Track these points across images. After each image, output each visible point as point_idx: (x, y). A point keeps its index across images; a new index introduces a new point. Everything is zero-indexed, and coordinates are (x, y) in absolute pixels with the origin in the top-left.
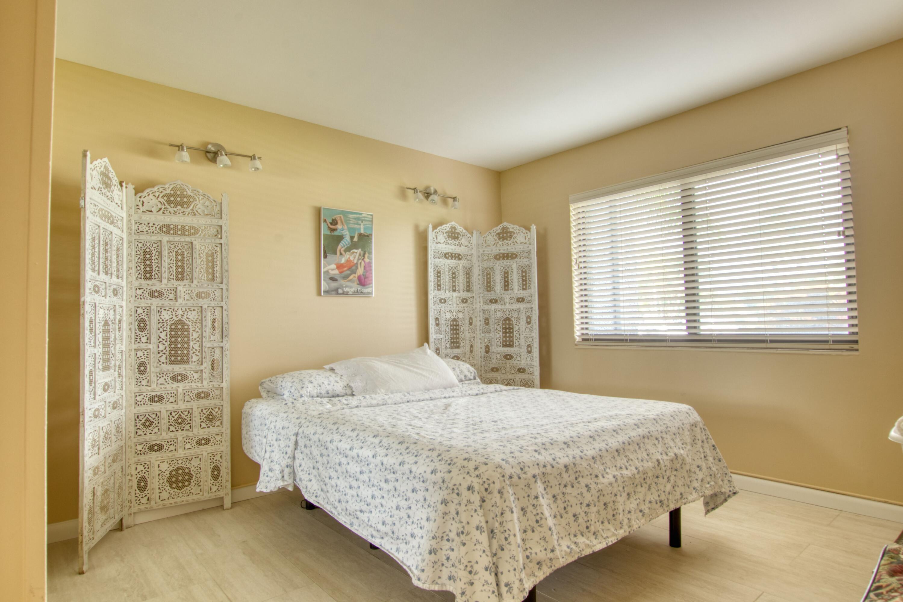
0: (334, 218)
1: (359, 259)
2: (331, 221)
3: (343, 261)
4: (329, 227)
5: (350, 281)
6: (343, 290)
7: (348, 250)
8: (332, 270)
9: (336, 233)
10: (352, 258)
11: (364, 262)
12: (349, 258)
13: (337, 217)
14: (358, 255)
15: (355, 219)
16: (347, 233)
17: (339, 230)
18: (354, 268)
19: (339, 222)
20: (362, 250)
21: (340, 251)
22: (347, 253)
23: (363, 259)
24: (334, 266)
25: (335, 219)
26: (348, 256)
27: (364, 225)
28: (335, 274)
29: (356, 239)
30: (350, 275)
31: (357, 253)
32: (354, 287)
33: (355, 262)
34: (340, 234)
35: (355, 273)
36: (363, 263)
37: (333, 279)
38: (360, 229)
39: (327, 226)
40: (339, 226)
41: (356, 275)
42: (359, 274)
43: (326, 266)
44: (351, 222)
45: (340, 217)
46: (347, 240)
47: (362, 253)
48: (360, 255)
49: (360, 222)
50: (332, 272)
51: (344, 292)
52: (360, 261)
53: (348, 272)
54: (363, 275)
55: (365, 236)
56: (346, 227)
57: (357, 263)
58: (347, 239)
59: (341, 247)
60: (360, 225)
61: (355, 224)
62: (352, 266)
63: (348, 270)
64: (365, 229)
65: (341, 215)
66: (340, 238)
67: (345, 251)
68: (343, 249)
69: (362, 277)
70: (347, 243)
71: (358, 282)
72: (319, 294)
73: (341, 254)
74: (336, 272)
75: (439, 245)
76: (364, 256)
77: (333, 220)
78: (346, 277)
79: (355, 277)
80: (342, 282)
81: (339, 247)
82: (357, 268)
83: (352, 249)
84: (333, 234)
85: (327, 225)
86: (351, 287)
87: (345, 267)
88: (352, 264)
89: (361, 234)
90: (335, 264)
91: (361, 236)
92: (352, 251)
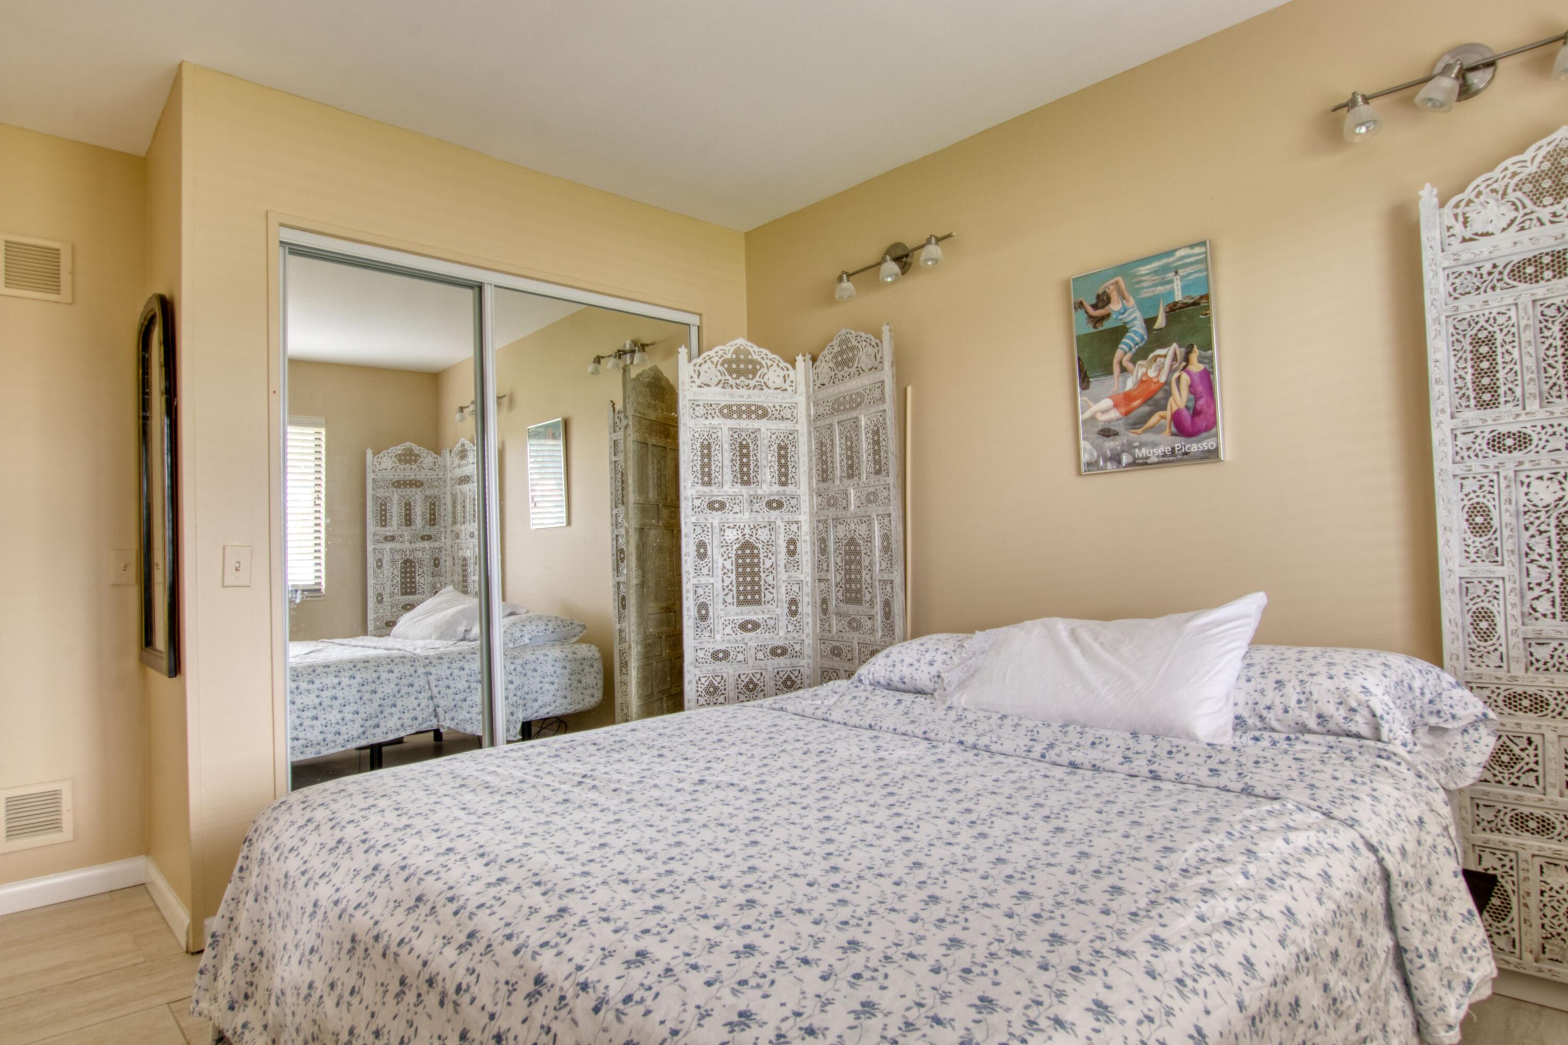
0: (1100, 291)
1: (1172, 371)
2: (1094, 301)
3: (1130, 384)
4: (1090, 317)
5: (1152, 429)
6: (1133, 455)
7: (1141, 354)
8: (1104, 412)
9: (1107, 325)
10: (1152, 373)
11: (1189, 373)
12: (1146, 374)
13: (1108, 286)
14: (1168, 361)
15: (1155, 272)
16: (1138, 314)
17: (1114, 316)
18: (1160, 395)
19: (1114, 296)
20: (1180, 346)
21: (1120, 363)
22: (1140, 362)
23: (1184, 369)
24: (1107, 403)
25: (1105, 292)
26: (1143, 370)
27: (1182, 278)
28: (1110, 422)
29: (1160, 323)
30: (1150, 415)
31: (1165, 356)
32: (1166, 442)
33: (1163, 379)
34: (1120, 324)
35: (1165, 409)
36: (1185, 378)
37: (1107, 433)
38: (1172, 292)
39: (1086, 316)
40: (1115, 306)
41: (1168, 413)
42: (1175, 408)
43: (1089, 407)
44: (1145, 284)
45: (1117, 283)
46: (1136, 333)
47: (1181, 352)
48: (1175, 358)
49: (1171, 275)
50: (1102, 418)
51: (1135, 459)
52: (1176, 375)
53: (1146, 409)
54: (1187, 407)
55: (1187, 305)
56: (1132, 301)
57: (1168, 383)
58: (1138, 327)
59: (1122, 354)
60: (1171, 282)
61: (1156, 285)
62: (1155, 392)
63: (1144, 403)
64: (1184, 288)
65: (1119, 279)
66: (1121, 331)
67: (1134, 361)
68: (1129, 355)
69: (1187, 415)
70: (1137, 339)
71: (1174, 429)
72: (1079, 473)
73: (1123, 370)
74: (1114, 414)
75: (1482, 247)
76: (1187, 360)
77: (1098, 297)
78: (1139, 423)
79: (1163, 417)
80: (1131, 435)
81: (1119, 354)
82: (1169, 394)
83: (1153, 351)
84: (1100, 329)
85: (1086, 312)
86: (1155, 445)
87: (1135, 399)
88: (1153, 387)
89: (1176, 303)
90: (1110, 397)
91: (1174, 310)
92: (1151, 356)
